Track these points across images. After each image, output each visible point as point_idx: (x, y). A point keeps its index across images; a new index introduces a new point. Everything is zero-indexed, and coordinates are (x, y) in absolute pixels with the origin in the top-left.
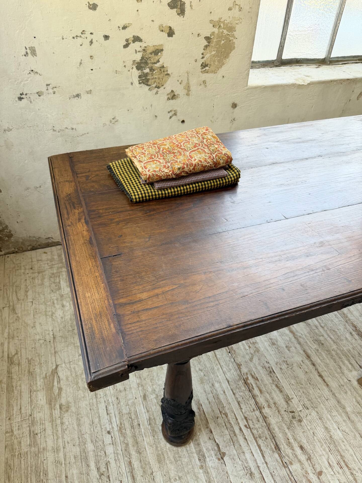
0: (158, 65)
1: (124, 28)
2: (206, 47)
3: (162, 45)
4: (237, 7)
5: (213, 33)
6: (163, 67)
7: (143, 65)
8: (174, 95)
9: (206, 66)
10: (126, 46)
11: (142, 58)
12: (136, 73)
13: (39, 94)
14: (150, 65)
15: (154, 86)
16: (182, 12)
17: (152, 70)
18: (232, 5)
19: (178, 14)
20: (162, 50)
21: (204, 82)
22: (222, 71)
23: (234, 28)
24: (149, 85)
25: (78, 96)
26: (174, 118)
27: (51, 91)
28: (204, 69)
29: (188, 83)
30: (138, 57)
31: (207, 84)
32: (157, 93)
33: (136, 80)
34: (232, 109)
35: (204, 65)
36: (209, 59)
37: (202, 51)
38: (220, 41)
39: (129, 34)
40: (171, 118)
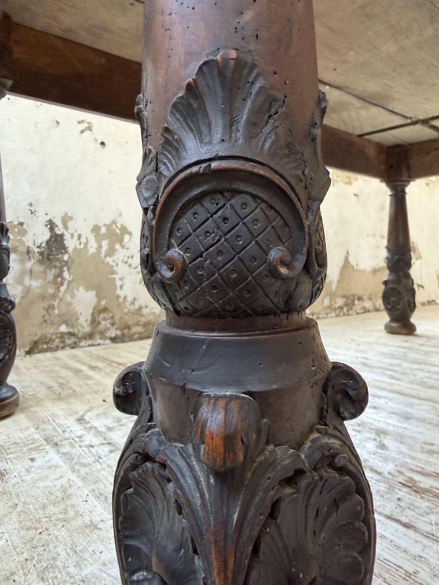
40: (83, 131)
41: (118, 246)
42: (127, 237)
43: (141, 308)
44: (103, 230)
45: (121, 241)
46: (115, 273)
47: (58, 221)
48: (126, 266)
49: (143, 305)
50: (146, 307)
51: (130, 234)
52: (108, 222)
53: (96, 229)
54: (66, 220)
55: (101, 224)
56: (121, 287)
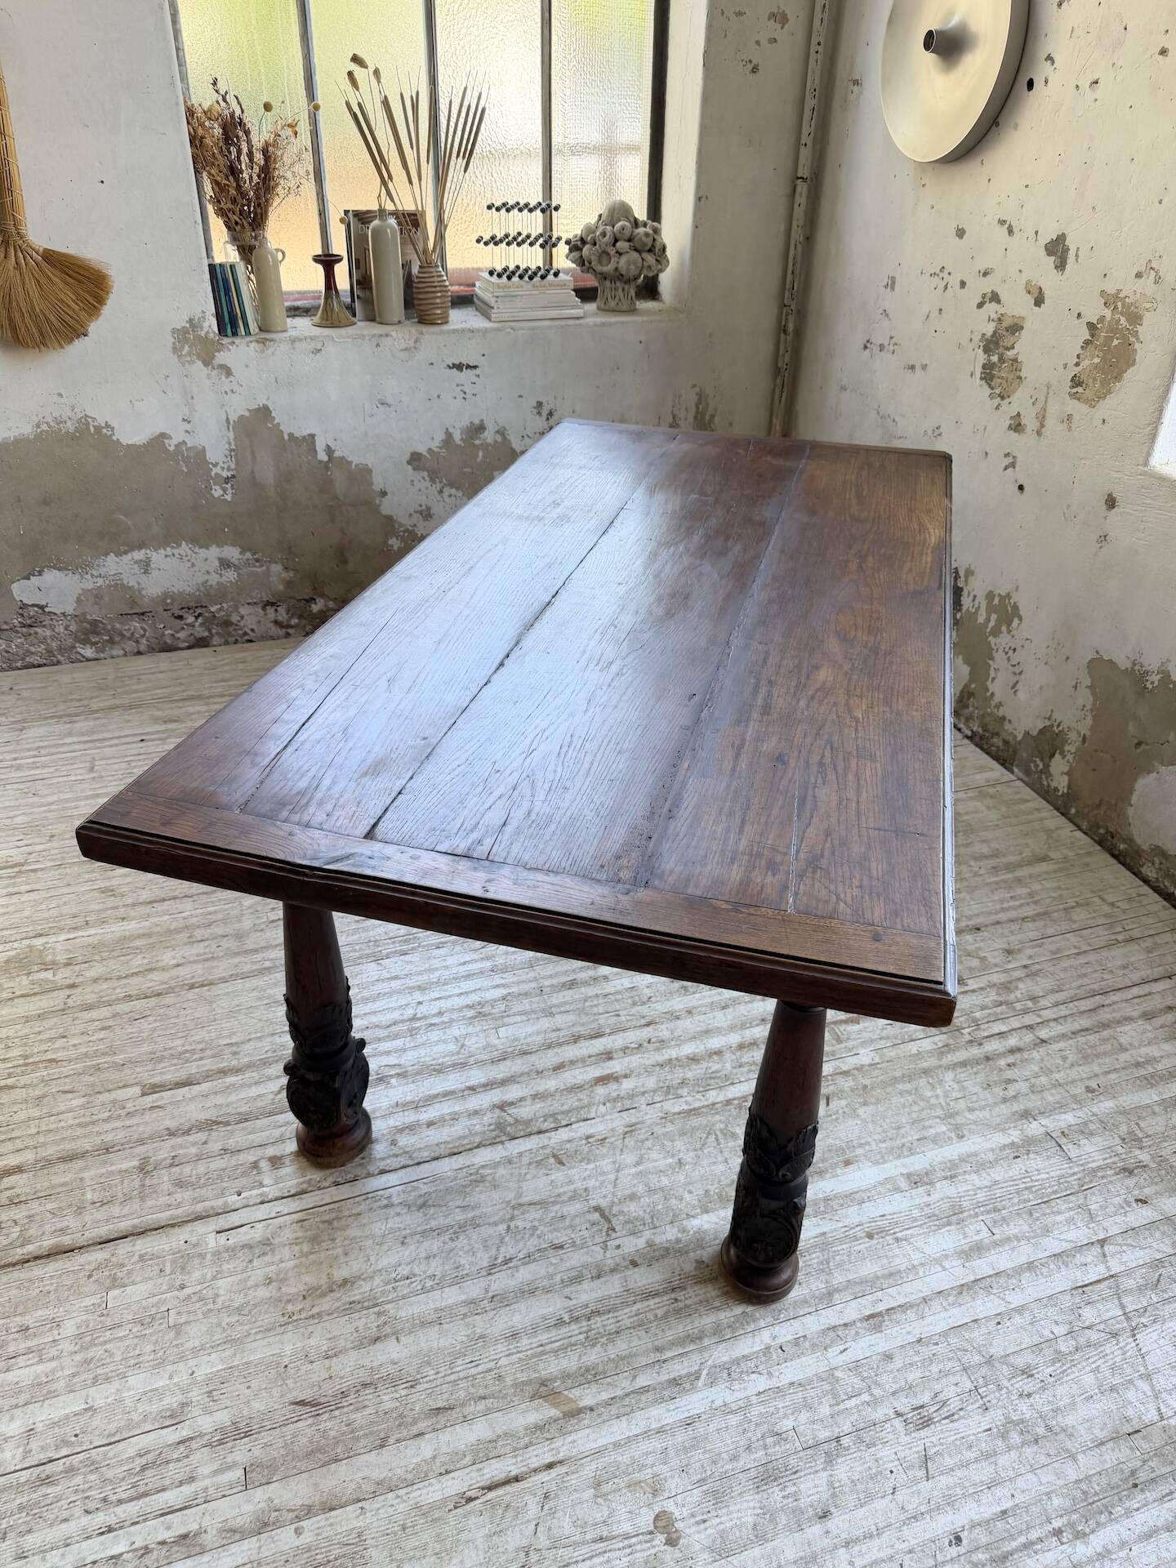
0: (1010, 353)
1: (985, 274)
2: (1087, 342)
3: (1023, 318)
4: (1153, 273)
5: (1102, 319)
6: (1015, 360)
7: (992, 346)
8: (1019, 424)
9: (1079, 384)
10: (980, 305)
11: (995, 332)
12: (982, 358)
13: (882, 348)
14: (1001, 350)
15: (997, 391)
16: (1061, 266)
17: (1001, 359)
18: (1143, 269)
19: (1056, 267)
20: (1022, 328)
21: (1070, 417)
22: (1106, 407)
23: (1140, 317)
24: (992, 389)
25: (912, 368)
26: (1010, 470)
27: (891, 348)
28: (1075, 390)
29: (1044, 410)
30: (989, 329)
31: (1074, 426)
32: (997, 408)
33: (979, 370)
34: (1105, 507)
35: (1076, 382)
36: (1087, 372)
37: (1079, 351)
38: (1111, 339)
39: (988, 285)
40: (1006, 468)
41: (1004, 628)
42: (1016, 621)
43: (1003, 718)
44: (996, 601)
45: (1009, 624)
46: (992, 659)
47: (962, 574)
48: (1005, 657)
49: (1008, 718)
50: (1010, 721)
51: (1020, 619)
52: (1003, 594)
53: (990, 596)
54: (969, 573)
55: (996, 592)
56: (994, 679)
